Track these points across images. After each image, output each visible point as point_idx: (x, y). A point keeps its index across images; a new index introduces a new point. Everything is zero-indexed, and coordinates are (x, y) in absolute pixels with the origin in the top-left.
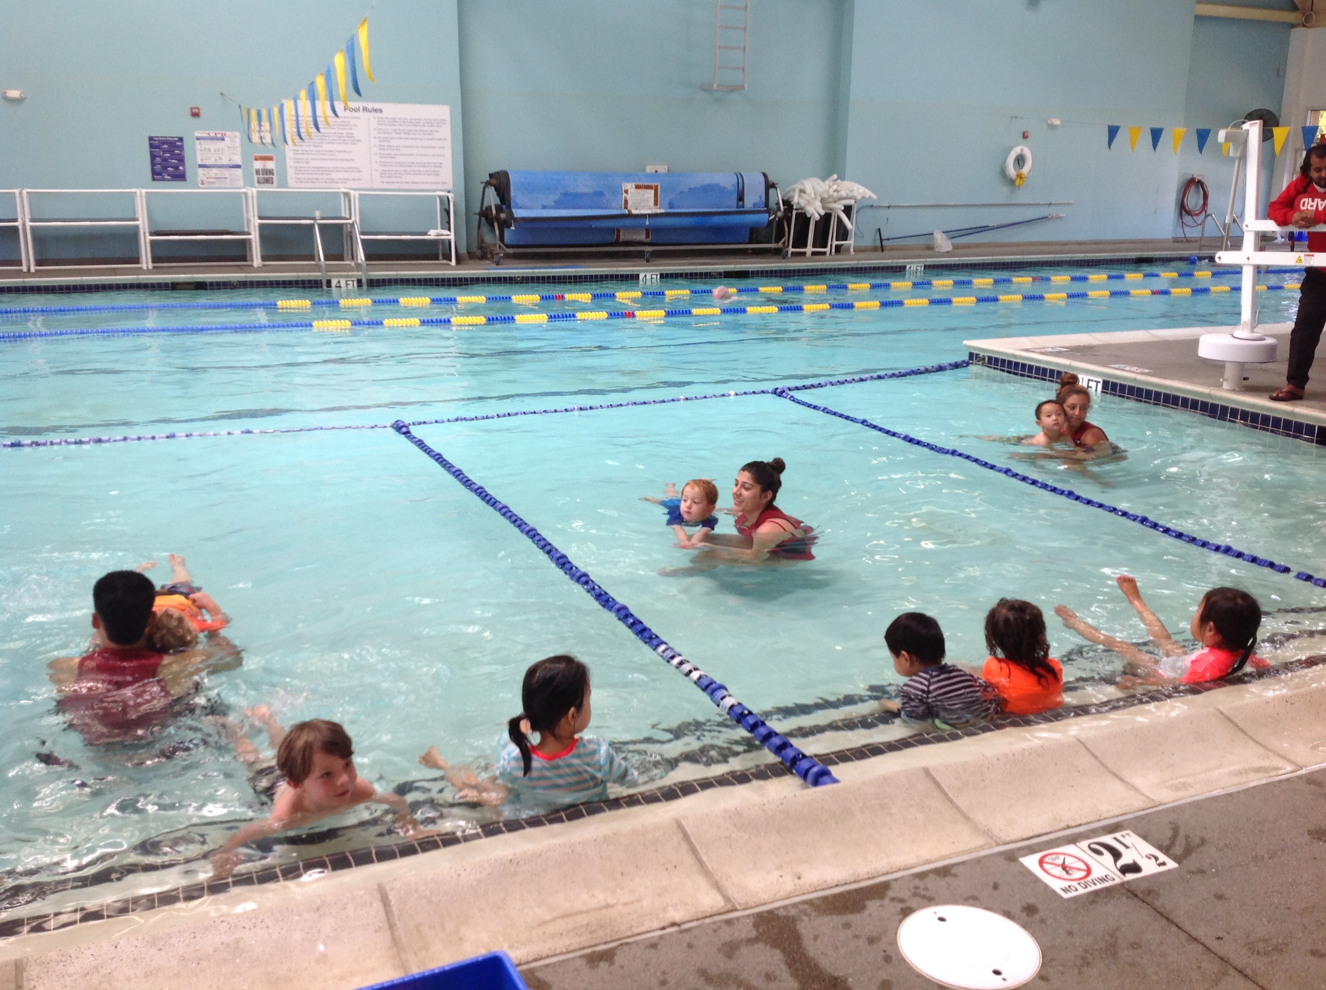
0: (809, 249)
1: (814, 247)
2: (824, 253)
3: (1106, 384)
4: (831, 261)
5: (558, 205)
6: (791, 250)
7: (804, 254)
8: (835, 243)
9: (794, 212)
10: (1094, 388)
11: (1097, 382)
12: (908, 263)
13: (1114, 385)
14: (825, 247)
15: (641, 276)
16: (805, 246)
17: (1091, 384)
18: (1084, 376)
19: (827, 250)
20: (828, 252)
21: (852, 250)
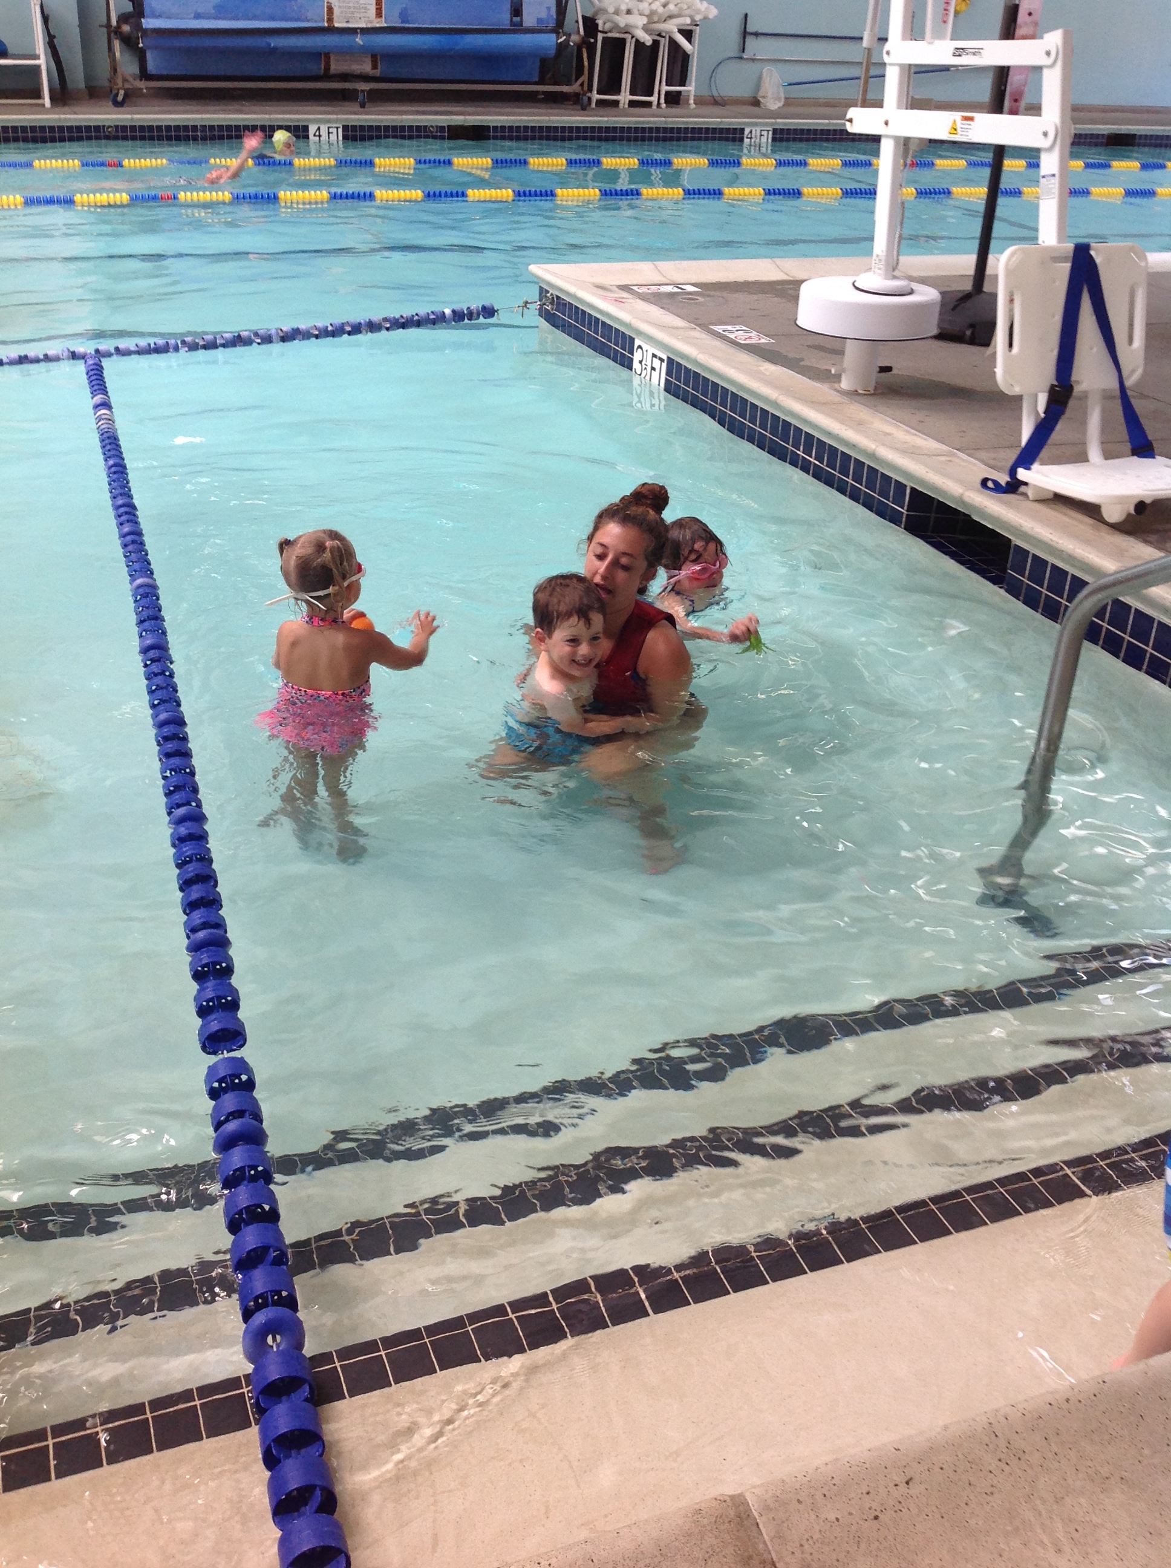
0: (625, 97)
1: (631, 94)
2: (648, 104)
3: (670, 367)
4: (659, 116)
5: (220, 12)
6: (596, 96)
7: (616, 103)
8: (665, 88)
9: (600, 36)
12: (748, 124)
13: (679, 370)
14: (651, 94)
15: (312, 129)
16: (618, 91)
19: (654, 99)
20: (655, 103)
21: (692, 101)
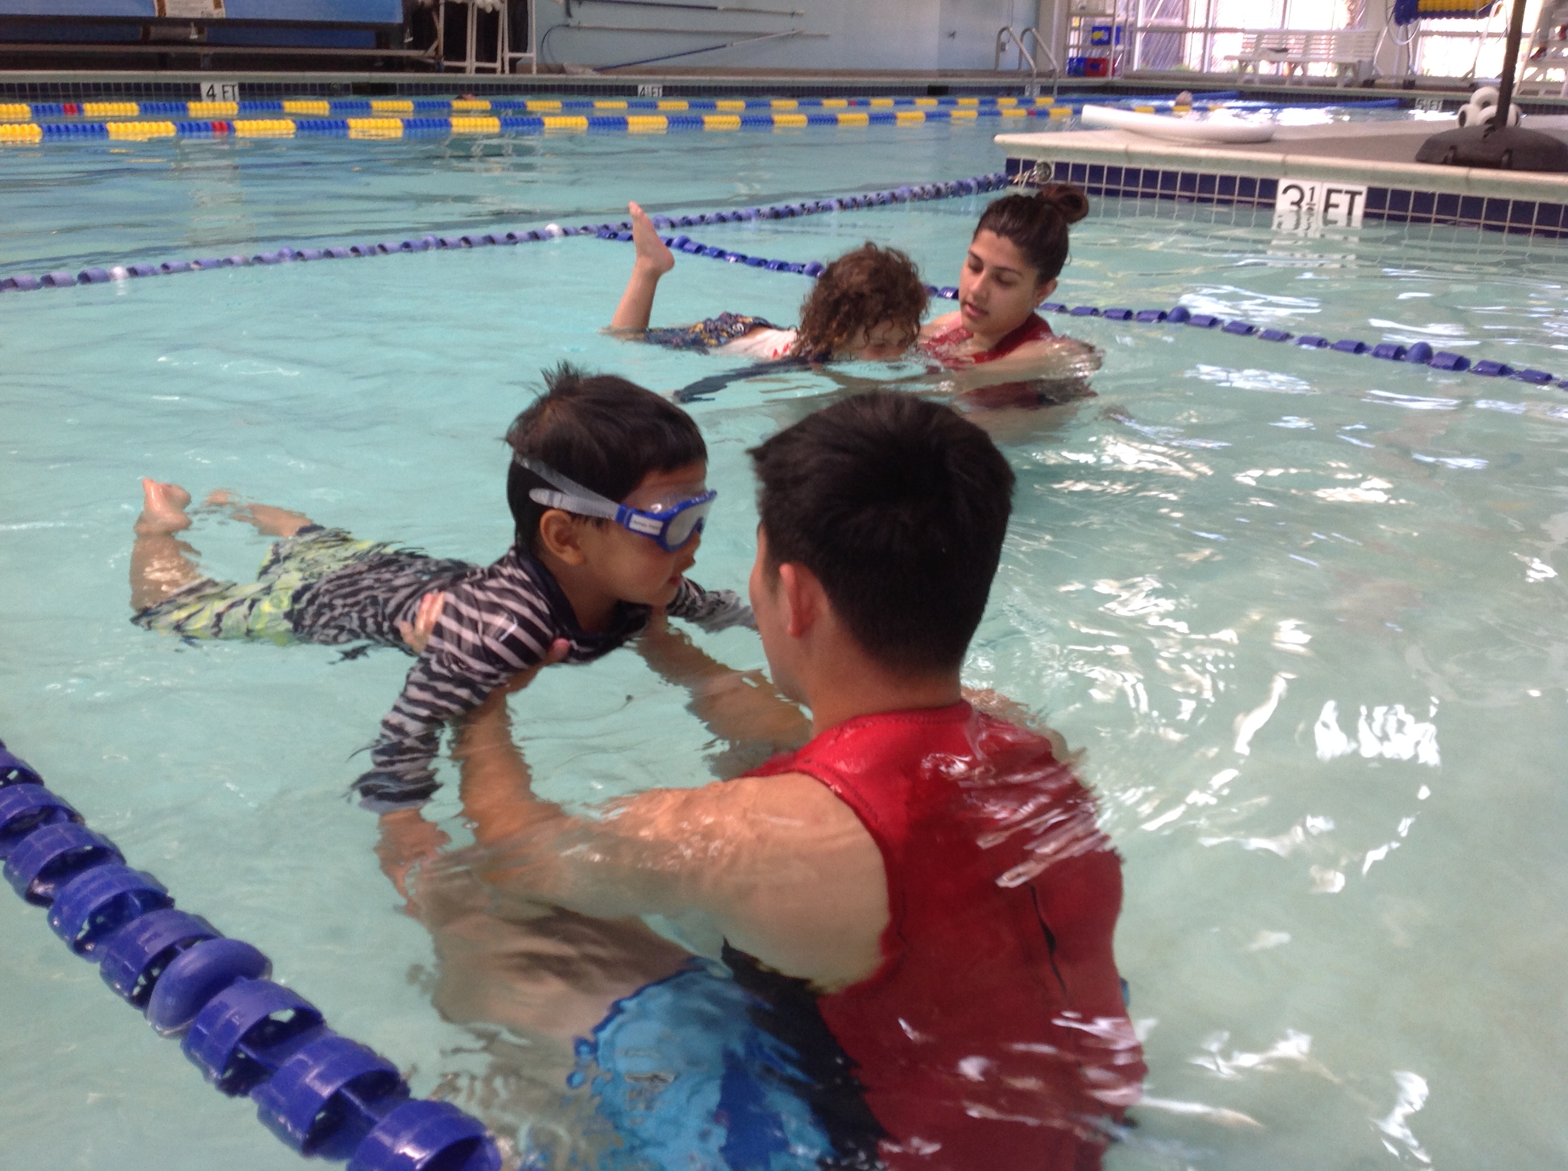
0: (471, 63)
1: (478, 59)
2: (493, 71)
3: (1375, 197)
6: (442, 63)
7: (463, 68)
8: (508, 55)
9: (443, 3)
10: (1344, 209)
11: (1353, 194)
12: (641, 82)
13: (1400, 197)
14: (494, 60)
15: (205, 86)
16: (463, 57)
17: (1335, 198)
18: (1317, 185)
19: (498, 65)
20: (499, 69)
21: (534, 69)
